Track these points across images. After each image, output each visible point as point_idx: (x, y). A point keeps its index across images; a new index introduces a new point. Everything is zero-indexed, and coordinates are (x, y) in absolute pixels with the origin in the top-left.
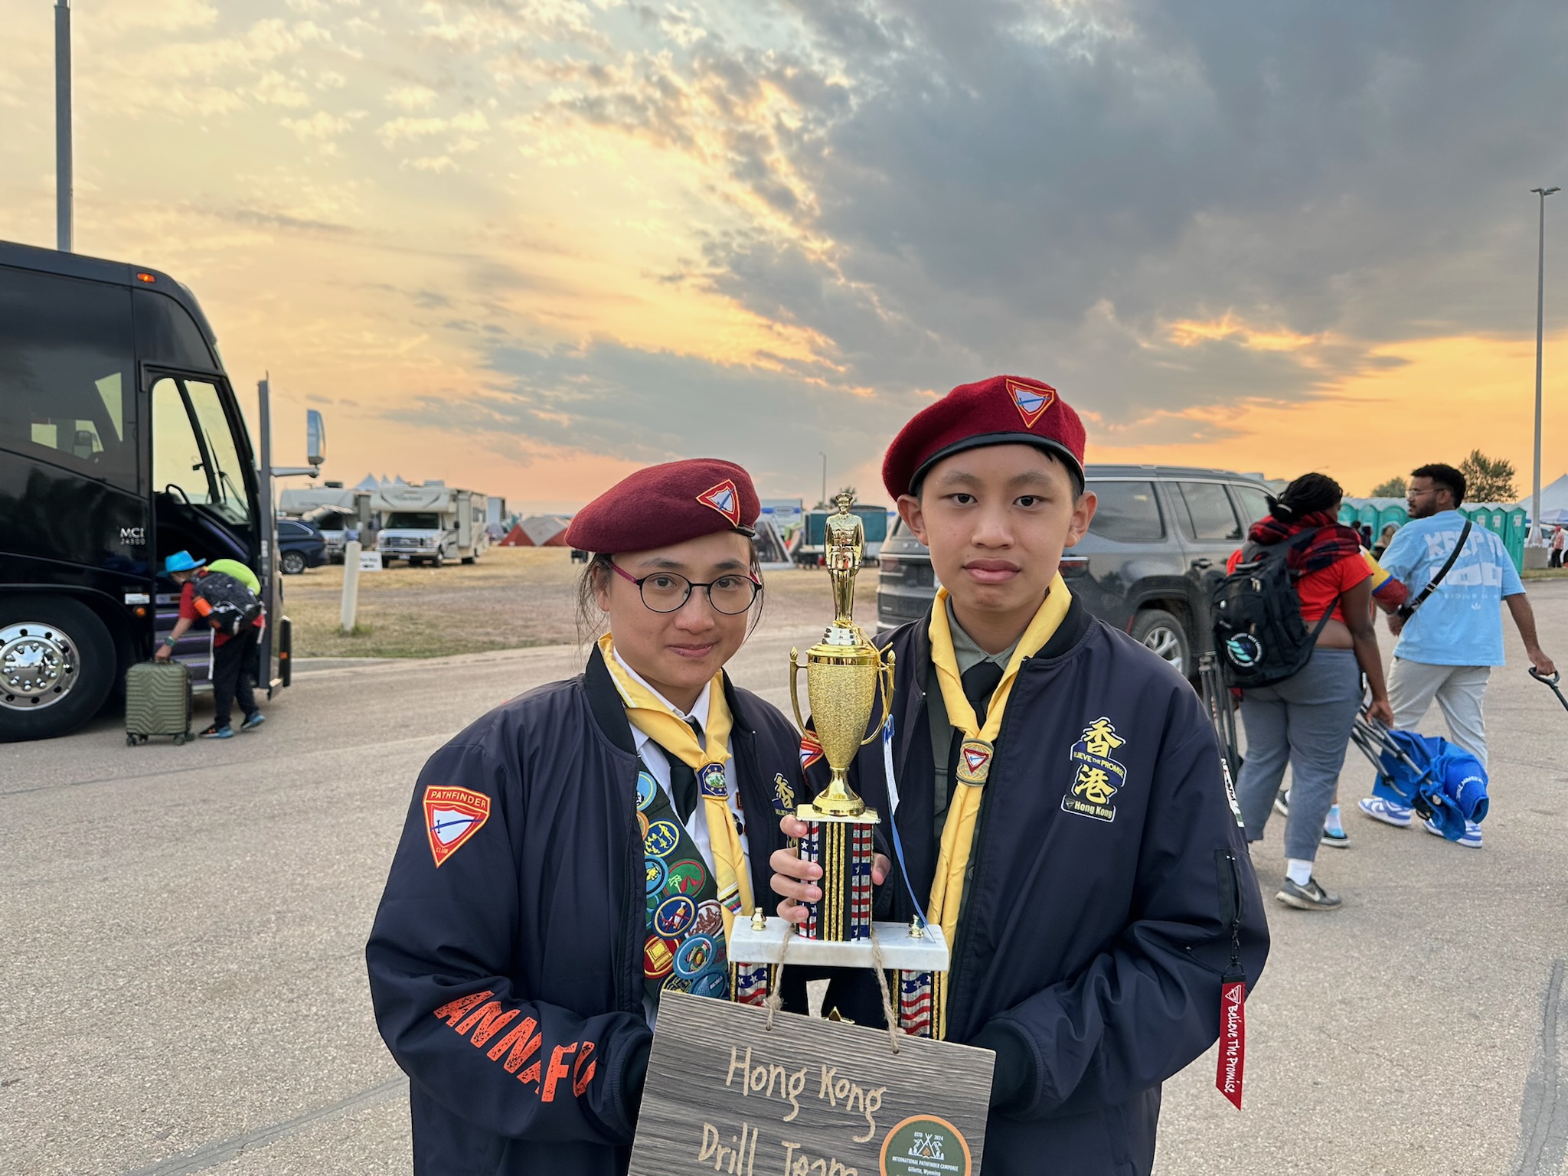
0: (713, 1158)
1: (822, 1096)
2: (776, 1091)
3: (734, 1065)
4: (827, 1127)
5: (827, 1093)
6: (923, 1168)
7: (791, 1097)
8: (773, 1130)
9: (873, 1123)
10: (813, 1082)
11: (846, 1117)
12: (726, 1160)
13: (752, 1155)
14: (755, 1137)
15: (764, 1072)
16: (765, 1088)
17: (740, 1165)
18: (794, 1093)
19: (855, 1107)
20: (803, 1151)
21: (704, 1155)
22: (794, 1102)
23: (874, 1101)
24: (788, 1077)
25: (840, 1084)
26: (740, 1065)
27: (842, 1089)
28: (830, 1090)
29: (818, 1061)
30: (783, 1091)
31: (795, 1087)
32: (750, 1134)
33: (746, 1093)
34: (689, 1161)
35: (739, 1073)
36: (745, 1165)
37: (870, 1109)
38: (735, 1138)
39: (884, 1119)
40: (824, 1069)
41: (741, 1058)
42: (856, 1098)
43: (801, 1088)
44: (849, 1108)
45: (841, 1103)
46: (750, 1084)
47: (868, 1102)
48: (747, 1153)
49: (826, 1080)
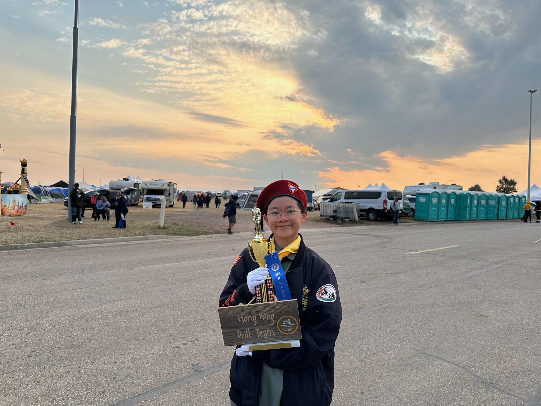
0: (241, 336)
1: (261, 319)
2: (250, 320)
3: (239, 318)
4: (263, 324)
5: (262, 318)
6: (287, 326)
7: (254, 321)
8: (252, 328)
9: (274, 321)
10: (258, 317)
11: (267, 321)
12: (244, 336)
13: (249, 333)
14: (249, 330)
15: (246, 318)
16: (248, 321)
17: (247, 336)
18: (254, 320)
19: (269, 319)
20: (260, 330)
21: (239, 336)
22: (255, 321)
23: (272, 317)
24: (252, 317)
25: (264, 315)
26: (241, 318)
27: (265, 316)
28: (262, 317)
29: (258, 312)
30: (252, 320)
31: (254, 319)
32: (248, 330)
33: (244, 323)
34: (236, 338)
35: (241, 319)
36: (249, 336)
37: (272, 318)
38: (245, 332)
39: (276, 319)
40: (259, 314)
41: (240, 316)
42: (268, 317)
43: (256, 318)
44: (267, 319)
45: (266, 319)
46: (244, 321)
47: (271, 317)
48: (248, 333)
49: (261, 315)
